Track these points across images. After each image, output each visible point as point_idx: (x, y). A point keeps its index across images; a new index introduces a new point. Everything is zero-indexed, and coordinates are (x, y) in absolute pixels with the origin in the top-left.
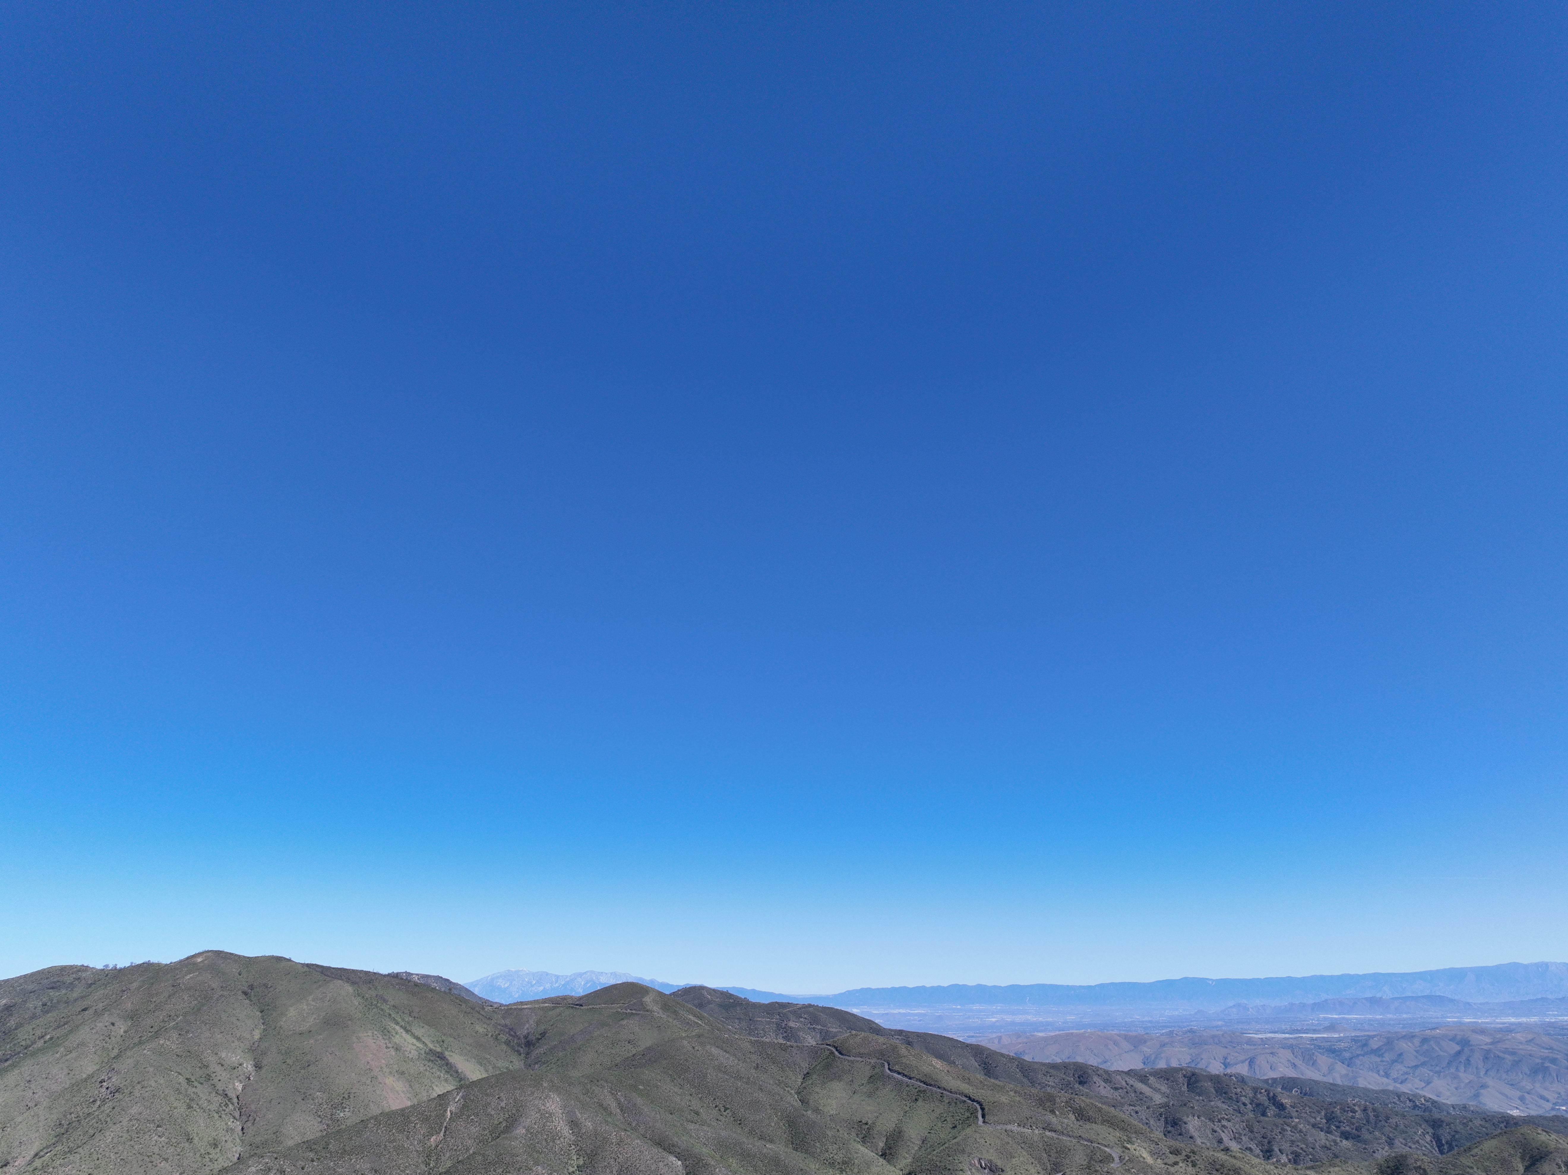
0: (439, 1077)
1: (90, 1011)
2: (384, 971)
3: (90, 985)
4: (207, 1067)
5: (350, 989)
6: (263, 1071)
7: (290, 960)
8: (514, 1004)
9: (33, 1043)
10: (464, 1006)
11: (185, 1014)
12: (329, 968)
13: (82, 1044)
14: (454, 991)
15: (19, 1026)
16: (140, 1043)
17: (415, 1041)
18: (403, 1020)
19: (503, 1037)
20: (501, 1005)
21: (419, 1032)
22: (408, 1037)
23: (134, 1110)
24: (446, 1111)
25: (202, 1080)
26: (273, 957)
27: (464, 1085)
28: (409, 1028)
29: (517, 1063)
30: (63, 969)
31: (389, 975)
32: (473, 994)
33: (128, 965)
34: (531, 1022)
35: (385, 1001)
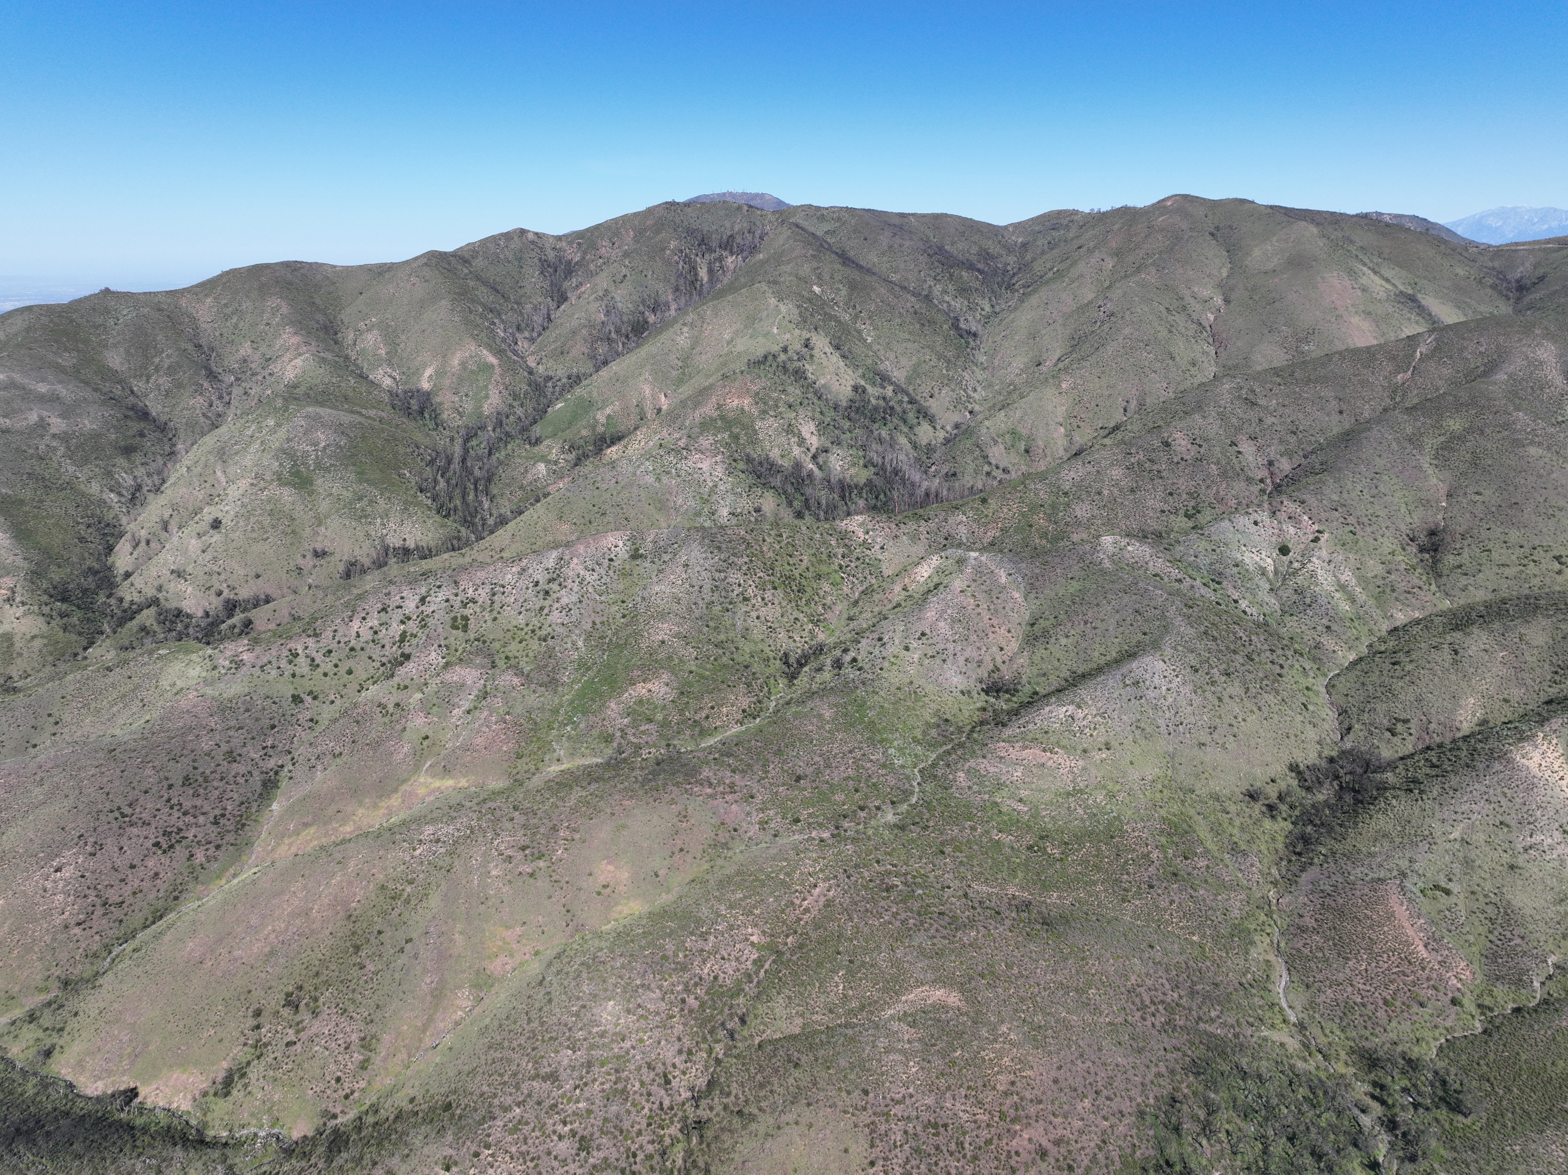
0: (1409, 319)
1: (1084, 249)
2: (1352, 211)
3: (1081, 227)
4: (1183, 299)
5: (1314, 230)
6: (1232, 304)
7: (1253, 202)
8: (1507, 245)
9: (1046, 274)
10: (1443, 247)
11: (1160, 253)
12: (1292, 210)
13: (1081, 276)
14: (1432, 232)
15: (1034, 260)
16: (1126, 276)
17: (1383, 283)
18: (1372, 261)
19: (1489, 281)
20: (1489, 246)
21: (1388, 274)
22: (1376, 279)
23: (1127, 331)
24: (1415, 352)
25: (1179, 310)
26: (1236, 200)
27: (1436, 327)
28: (1377, 269)
29: (1504, 308)
30: (1060, 212)
31: (1357, 215)
32: (1455, 234)
33: (1109, 209)
34: (1528, 265)
35: (1352, 242)
